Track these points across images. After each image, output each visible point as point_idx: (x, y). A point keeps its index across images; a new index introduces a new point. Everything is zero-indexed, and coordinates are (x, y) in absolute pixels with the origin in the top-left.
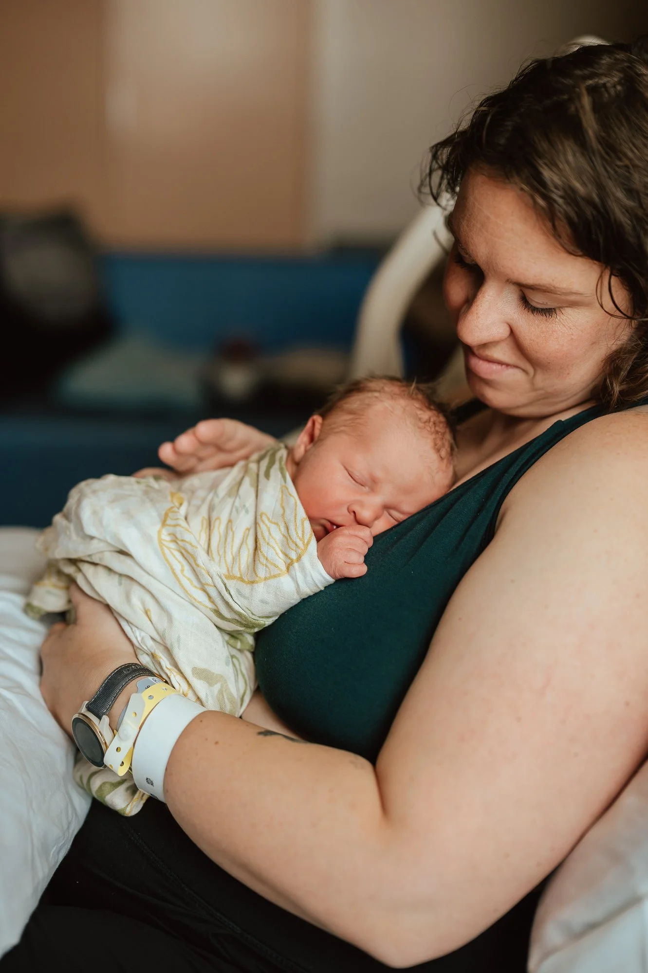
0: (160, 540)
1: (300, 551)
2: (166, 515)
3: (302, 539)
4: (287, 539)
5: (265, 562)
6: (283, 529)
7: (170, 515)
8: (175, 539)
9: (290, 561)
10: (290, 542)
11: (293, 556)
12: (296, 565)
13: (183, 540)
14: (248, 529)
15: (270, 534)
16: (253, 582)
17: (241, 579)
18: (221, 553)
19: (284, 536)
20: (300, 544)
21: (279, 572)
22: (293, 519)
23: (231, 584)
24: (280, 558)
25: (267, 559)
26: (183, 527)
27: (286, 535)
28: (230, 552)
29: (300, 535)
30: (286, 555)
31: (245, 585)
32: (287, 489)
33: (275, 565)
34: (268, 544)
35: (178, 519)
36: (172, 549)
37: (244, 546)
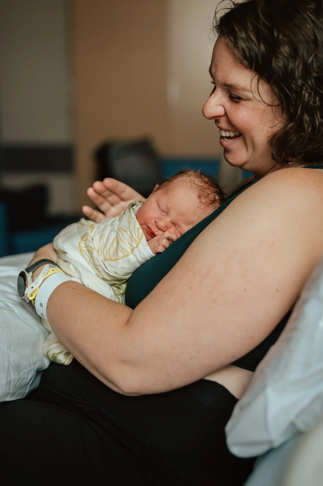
0: (80, 247)
1: (137, 243)
2: (83, 236)
3: (138, 237)
4: (131, 238)
5: (121, 249)
6: (129, 233)
7: (85, 236)
8: (86, 246)
9: (132, 248)
10: (133, 239)
11: (134, 245)
12: (136, 249)
13: (89, 246)
14: (114, 239)
15: (123, 236)
16: (117, 260)
17: (111, 259)
18: (102, 251)
19: (130, 236)
20: (137, 240)
21: (128, 254)
22: (133, 229)
23: (107, 263)
24: (128, 247)
25: (122, 248)
26: (89, 241)
27: (131, 236)
28: (106, 250)
29: (137, 236)
30: (131, 245)
31: (113, 262)
32: (131, 216)
33: (126, 251)
34: (122, 241)
35: (87, 238)
36: (85, 250)
37: (112, 246)
